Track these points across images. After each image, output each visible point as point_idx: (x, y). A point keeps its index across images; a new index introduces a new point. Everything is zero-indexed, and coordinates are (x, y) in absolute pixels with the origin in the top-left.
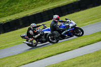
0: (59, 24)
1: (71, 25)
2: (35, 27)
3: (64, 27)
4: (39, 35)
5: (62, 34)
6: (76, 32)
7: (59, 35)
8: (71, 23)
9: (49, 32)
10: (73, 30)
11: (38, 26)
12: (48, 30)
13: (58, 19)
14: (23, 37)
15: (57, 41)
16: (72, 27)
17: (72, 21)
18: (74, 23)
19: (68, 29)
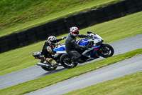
0: (78, 40)
1: (96, 41)
3: (86, 44)
5: (83, 54)
6: (103, 50)
8: (96, 38)
9: (65, 52)
10: (99, 48)
12: (63, 49)
13: (76, 32)
15: (75, 65)
16: (97, 44)
17: (97, 36)
18: (100, 38)
19: (91, 47)
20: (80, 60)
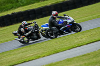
0: (57, 19)
1: (69, 21)
2: (26, 25)
4: (30, 32)
5: (60, 29)
6: (74, 27)
7: (58, 30)
10: (71, 26)
11: (29, 24)
12: (47, 25)
14: (15, 34)
15: (56, 37)
16: (70, 23)
17: (70, 17)
18: (72, 19)
20: (58, 33)
